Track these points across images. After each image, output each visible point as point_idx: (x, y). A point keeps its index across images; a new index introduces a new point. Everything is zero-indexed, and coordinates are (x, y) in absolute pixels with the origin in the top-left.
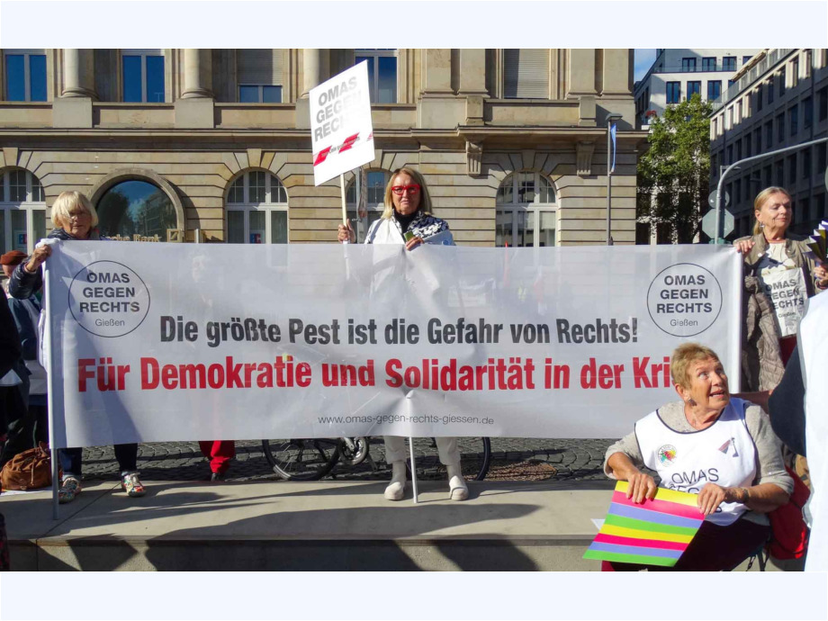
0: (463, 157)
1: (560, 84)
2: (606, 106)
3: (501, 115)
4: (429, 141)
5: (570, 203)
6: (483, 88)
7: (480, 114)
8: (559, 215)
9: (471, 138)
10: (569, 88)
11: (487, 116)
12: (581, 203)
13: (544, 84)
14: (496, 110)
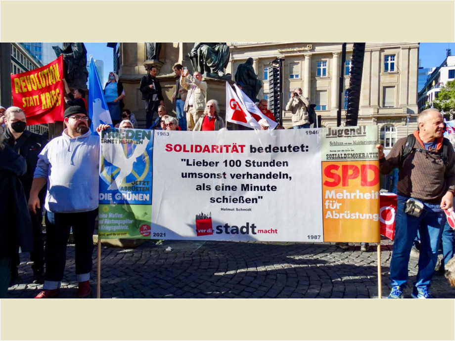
0: (372, 121)
1: (398, 103)
2: (409, 108)
3: (381, 111)
4: (363, 118)
5: (399, 132)
6: (377, 105)
7: (377, 111)
8: (397, 134)
9: (374, 117)
10: (400, 104)
11: (378, 112)
12: (403, 131)
13: (393, 103)
14: (380, 110)
